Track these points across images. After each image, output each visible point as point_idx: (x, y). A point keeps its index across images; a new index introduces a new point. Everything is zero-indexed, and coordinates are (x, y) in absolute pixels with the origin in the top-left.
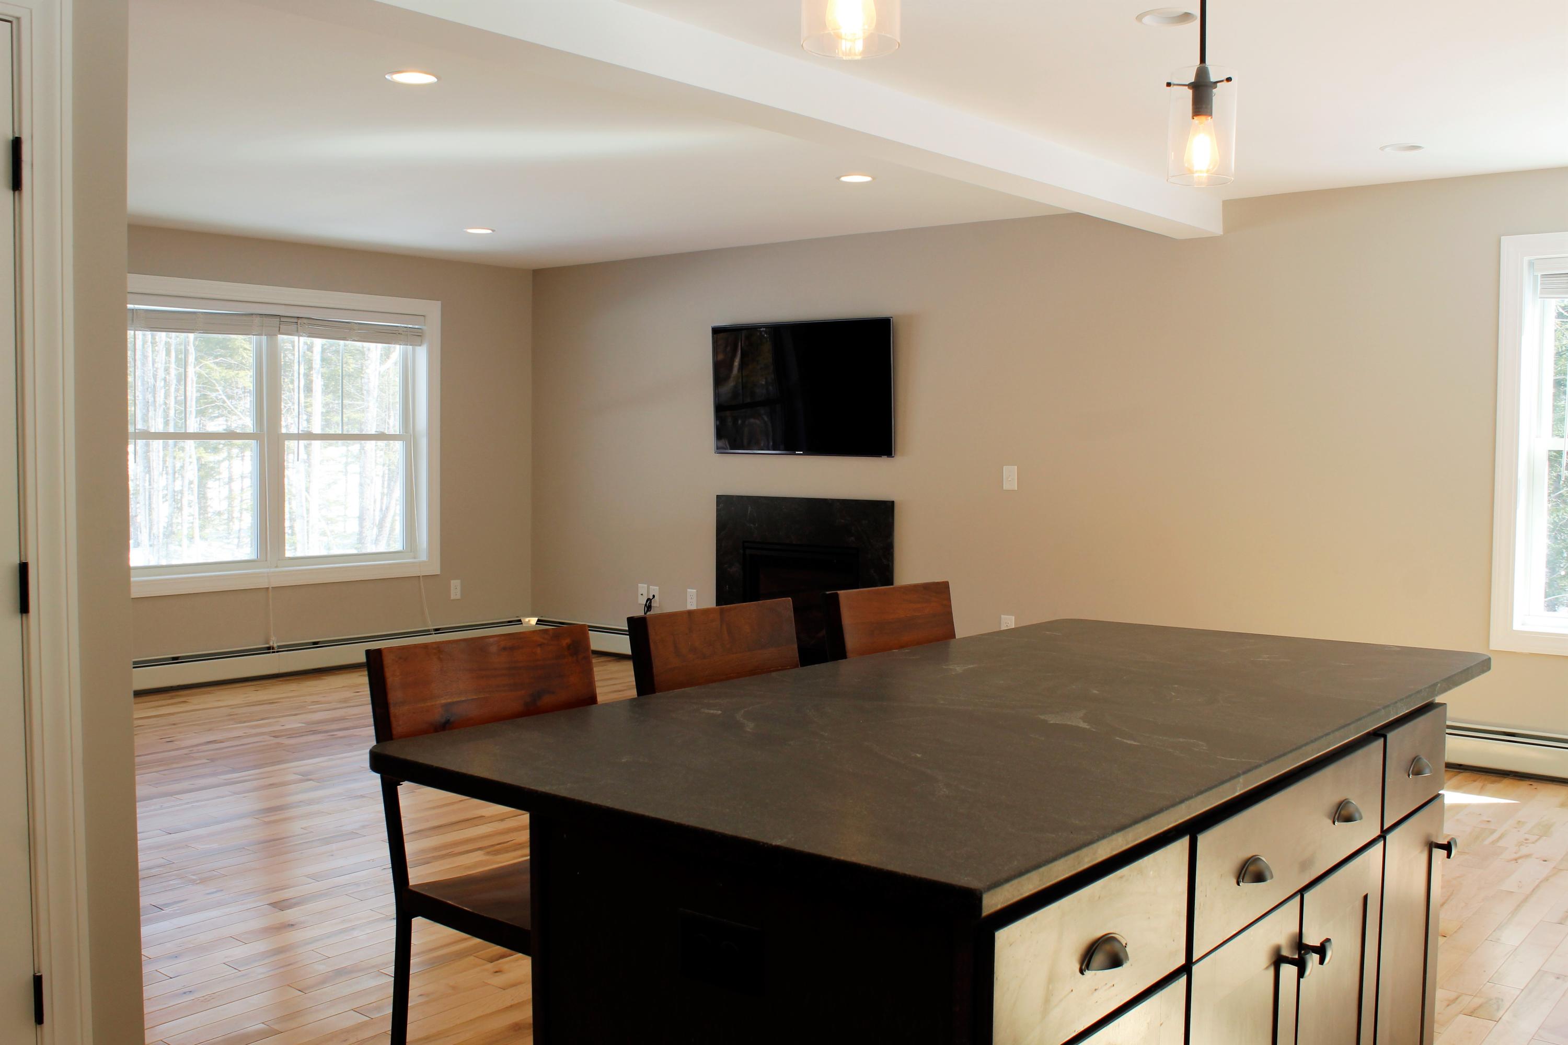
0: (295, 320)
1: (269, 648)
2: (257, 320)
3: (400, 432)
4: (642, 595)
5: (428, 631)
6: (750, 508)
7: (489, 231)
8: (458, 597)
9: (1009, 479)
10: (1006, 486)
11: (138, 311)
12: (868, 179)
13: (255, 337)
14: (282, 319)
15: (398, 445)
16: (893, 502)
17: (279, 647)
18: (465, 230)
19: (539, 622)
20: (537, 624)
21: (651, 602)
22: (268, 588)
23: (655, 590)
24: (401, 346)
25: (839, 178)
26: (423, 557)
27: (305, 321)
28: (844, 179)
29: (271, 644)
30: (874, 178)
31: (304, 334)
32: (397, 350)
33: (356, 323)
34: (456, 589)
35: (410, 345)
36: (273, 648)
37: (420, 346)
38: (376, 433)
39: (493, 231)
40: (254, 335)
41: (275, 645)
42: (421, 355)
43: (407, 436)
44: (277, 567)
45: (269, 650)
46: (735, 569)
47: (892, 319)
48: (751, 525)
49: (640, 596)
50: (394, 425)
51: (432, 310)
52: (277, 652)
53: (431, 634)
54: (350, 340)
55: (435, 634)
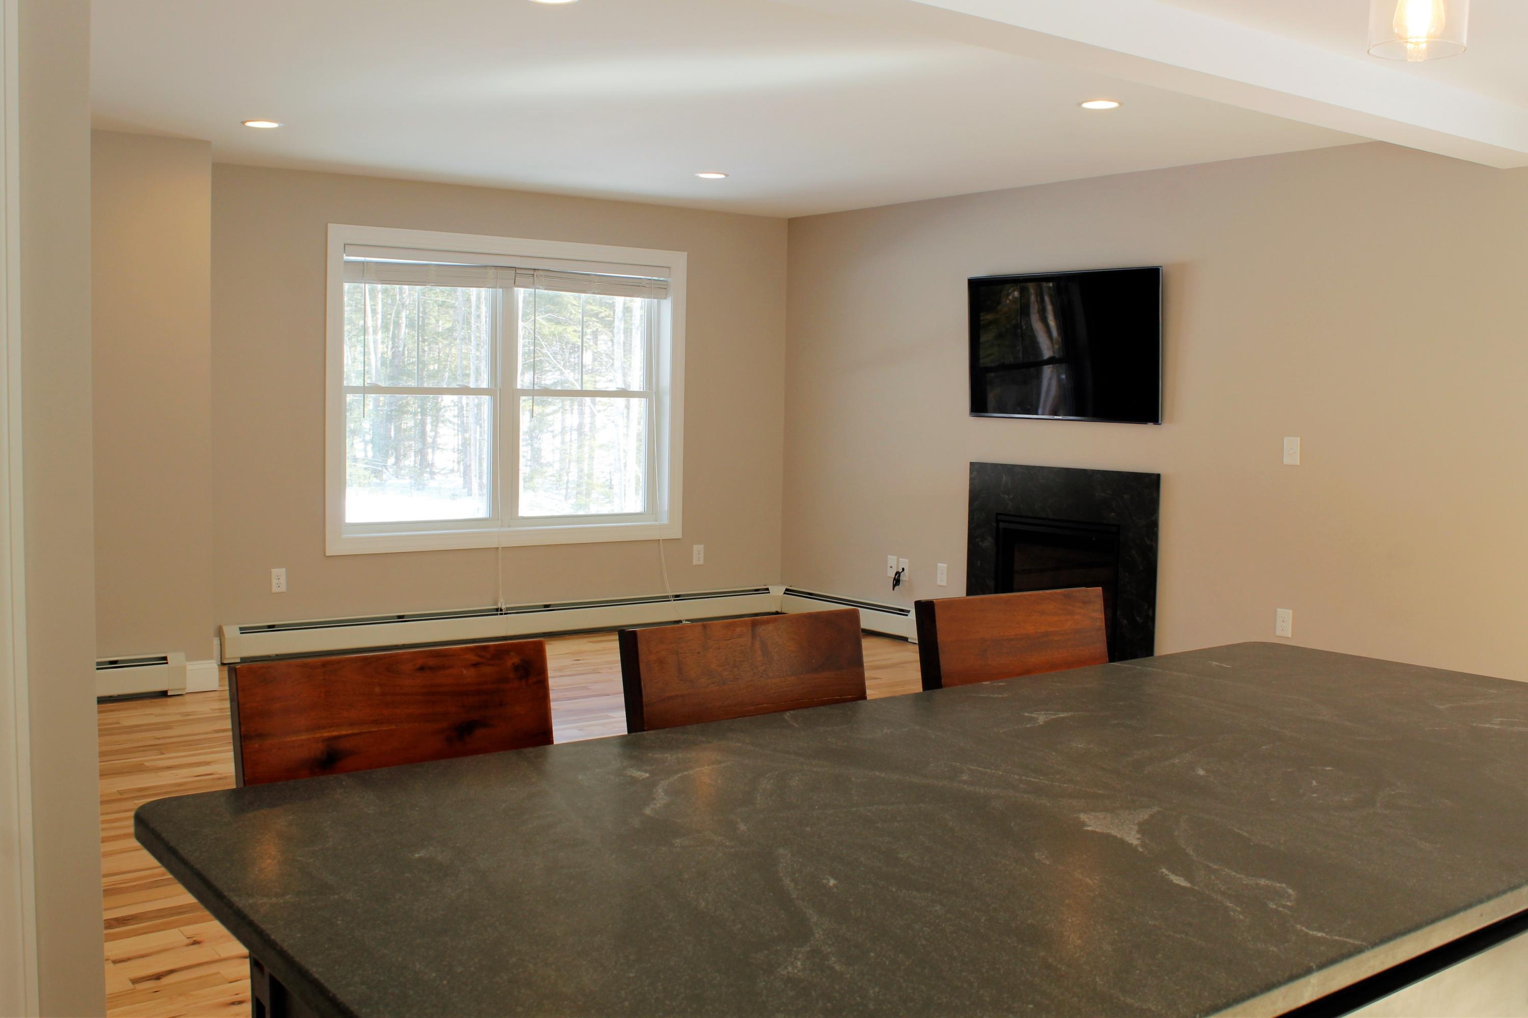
0: (532, 272)
1: (497, 610)
2: (491, 272)
3: (643, 389)
4: (891, 567)
5: (667, 597)
6: (1004, 477)
7: (722, 176)
8: (701, 562)
9: (1291, 452)
10: (1287, 460)
11: (369, 264)
12: (1113, 105)
13: (491, 289)
14: (518, 271)
15: (638, 406)
16: (1158, 476)
17: (508, 609)
18: (697, 175)
19: (788, 591)
20: (785, 593)
21: (899, 576)
22: (498, 548)
23: (904, 563)
24: (646, 299)
25: (1080, 104)
26: (664, 520)
27: (542, 273)
28: (1087, 105)
29: (499, 606)
30: (1121, 104)
31: (541, 287)
32: (638, 304)
33: (596, 275)
34: (698, 554)
35: (654, 298)
36: (501, 610)
37: (665, 299)
38: (618, 390)
39: (726, 175)
40: (488, 288)
41: (503, 607)
42: (666, 306)
43: (650, 393)
44: (509, 526)
45: (498, 611)
46: (988, 543)
47: (1161, 268)
48: (1005, 496)
49: (889, 568)
50: (636, 383)
51: (678, 261)
52: (505, 614)
53: (670, 601)
54: (590, 293)
55: (674, 600)
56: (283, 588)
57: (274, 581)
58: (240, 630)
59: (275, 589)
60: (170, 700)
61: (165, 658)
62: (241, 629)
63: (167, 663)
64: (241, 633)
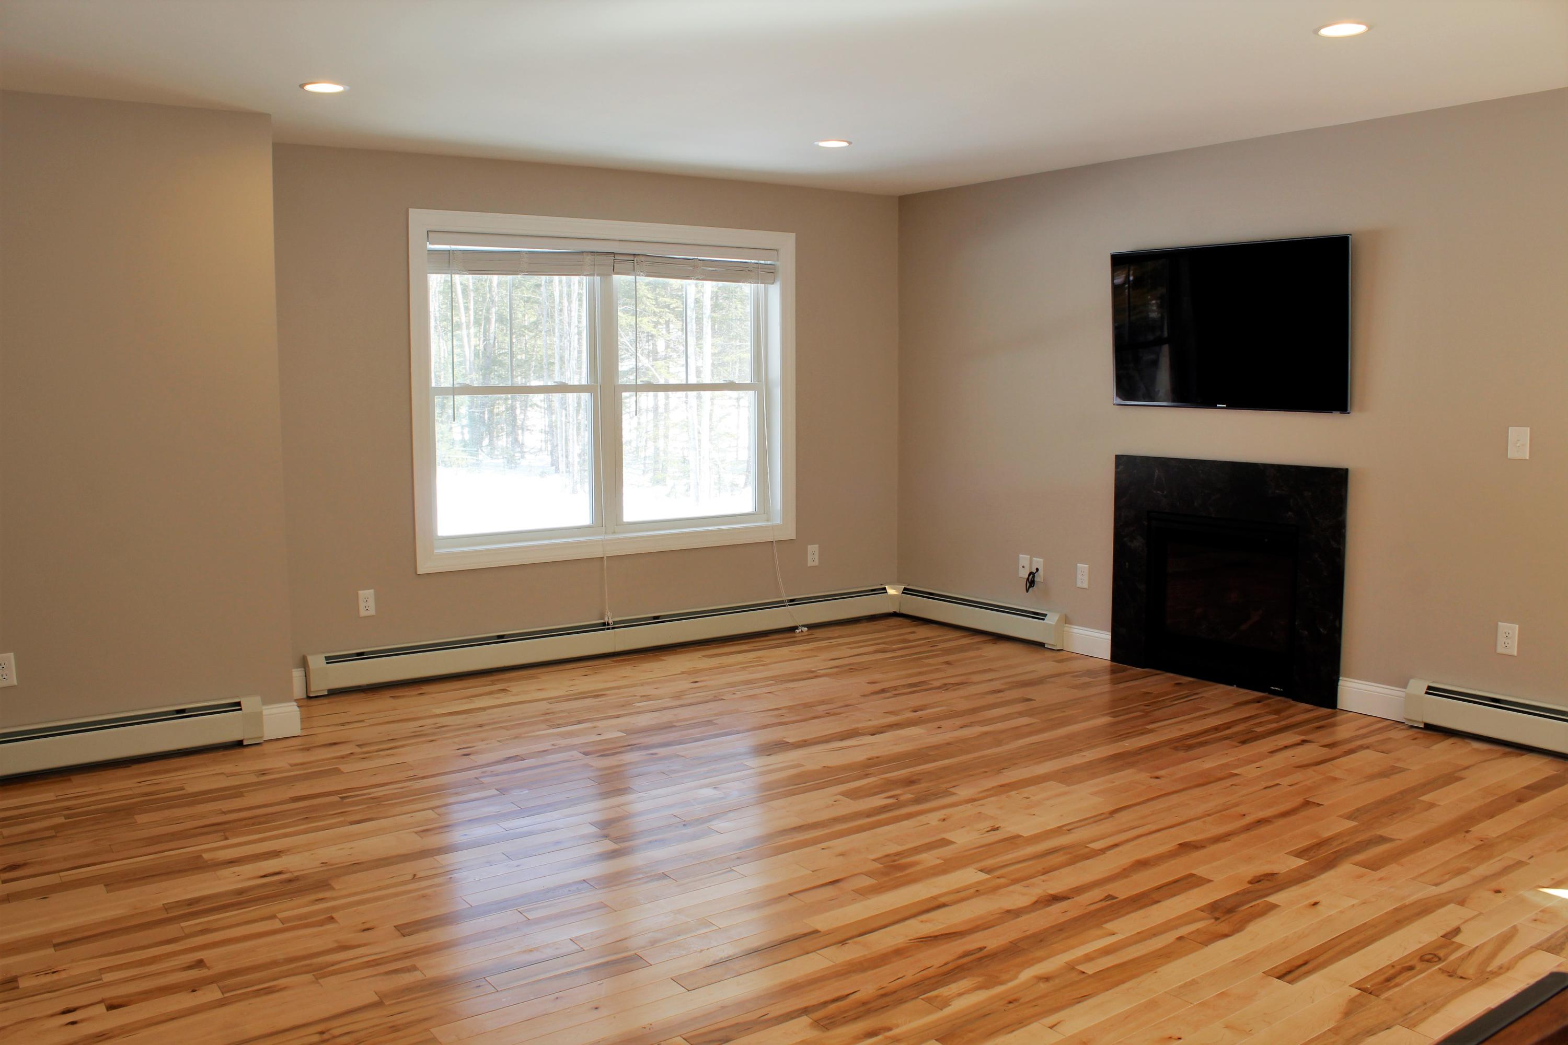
0: (632, 258)
1: (604, 624)
2: (588, 258)
3: (751, 381)
4: (1023, 567)
5: (782, 602)
6: (1157, 471)
7: (845, 144)
8: (816, 563)
9: (1518, 445)
10: (1512, 454)
11: (455, 252)
12: (1360, 29)
13: (587, 277)
14: (617, 257)
15: (748, 398)
16: (1346, 471)
17: (615, 623)
18: (816, 143)
19: (906, 591)
20: (903, 593)
21: (1034, 577)
22: (603, 557)
23: (1038, 562)
24: (752, 284)
25: (1316, 31)
26: (777, 520)
27: (643, 258)
28: (1326, 32)
29: (606, 620)
30: (1370, 28)
31: (642, 274)
32: (746, 289)
33: (700, 260)
34: (813, 555)
35: (761, 283)
36: (608, 624)
37: (773, 283)
38: (725, 382)
39: (850, 143)
40: (585, 275)
41: (610, 621)
42: (774, 293)
43: (759, 385)
44: (614, 533)
45: (605, 626)
46: (1138, 543)
47: (1350, 237)
48: (1159, 492)
49: (1021, 568)
50: (744, 374)
51: (786, 242)
52: (613, 628)
53: (785, 606)
54: (694, 279)
55: (790, 605)
56: (372, 612)
57: (362, 605)
58: (326, 660)
59: (363, 613)
60: (246, 750)
61: (239, 704)
62: (327, 658)
63: (241, 709)
64: (327, 663)
